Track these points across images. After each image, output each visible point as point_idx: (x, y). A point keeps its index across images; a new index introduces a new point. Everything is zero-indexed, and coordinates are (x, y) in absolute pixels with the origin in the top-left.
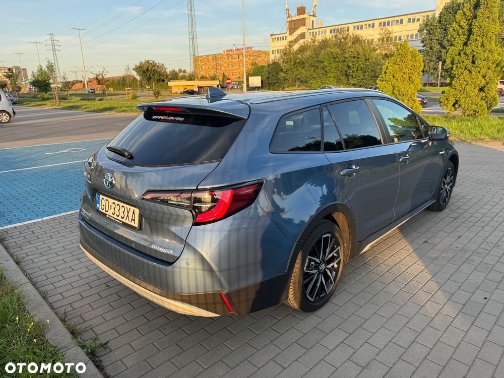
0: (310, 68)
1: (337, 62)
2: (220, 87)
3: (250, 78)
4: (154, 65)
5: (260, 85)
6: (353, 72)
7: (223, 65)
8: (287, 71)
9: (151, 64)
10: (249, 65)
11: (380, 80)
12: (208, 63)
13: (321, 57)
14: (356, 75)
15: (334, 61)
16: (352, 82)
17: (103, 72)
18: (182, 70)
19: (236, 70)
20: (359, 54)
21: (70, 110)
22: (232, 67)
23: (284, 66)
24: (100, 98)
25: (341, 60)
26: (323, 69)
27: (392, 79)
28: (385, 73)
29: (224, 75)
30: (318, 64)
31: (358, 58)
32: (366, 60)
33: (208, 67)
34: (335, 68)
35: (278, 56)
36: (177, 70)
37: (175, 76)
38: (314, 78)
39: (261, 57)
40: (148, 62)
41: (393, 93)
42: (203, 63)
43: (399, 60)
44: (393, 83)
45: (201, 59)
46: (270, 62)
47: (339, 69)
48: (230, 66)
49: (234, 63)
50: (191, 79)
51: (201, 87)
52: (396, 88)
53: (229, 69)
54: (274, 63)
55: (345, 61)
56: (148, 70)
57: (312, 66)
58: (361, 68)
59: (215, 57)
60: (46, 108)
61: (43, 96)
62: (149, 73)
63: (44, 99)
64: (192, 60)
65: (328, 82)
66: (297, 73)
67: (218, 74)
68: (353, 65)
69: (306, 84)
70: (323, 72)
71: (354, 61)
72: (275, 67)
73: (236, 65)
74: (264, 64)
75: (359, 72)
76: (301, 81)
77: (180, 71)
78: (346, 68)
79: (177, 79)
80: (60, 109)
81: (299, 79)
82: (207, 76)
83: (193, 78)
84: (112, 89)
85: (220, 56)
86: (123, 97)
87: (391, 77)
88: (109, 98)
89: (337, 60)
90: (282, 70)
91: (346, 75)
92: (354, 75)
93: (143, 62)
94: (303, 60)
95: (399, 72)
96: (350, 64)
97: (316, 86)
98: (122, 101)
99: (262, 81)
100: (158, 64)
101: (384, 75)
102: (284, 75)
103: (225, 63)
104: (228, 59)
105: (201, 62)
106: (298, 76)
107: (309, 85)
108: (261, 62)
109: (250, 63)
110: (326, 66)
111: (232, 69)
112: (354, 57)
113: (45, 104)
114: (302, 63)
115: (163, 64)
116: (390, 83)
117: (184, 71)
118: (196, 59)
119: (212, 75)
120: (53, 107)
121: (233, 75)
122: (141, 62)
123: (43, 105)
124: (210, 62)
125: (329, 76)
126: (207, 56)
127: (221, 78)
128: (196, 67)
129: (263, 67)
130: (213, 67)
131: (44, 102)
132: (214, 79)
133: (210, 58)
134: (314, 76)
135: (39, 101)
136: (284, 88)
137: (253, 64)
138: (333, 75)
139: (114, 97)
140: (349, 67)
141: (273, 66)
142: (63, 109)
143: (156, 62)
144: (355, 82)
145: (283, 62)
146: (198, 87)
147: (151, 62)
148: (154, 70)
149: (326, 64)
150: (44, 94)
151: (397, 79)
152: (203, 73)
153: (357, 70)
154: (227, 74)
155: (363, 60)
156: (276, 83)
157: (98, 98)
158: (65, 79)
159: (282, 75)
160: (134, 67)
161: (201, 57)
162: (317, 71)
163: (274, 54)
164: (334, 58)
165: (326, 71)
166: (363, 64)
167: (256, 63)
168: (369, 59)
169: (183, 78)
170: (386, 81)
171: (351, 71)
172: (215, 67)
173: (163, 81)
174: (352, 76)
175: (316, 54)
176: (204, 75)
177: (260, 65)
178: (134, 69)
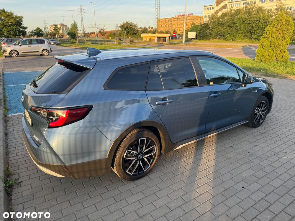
0: (227, 27)
1: (245, 24)
2: (170, 38)
3: (189, 33)
4: (131, 24)
5: (195, 37)
6: (255, 30)
7: (174, 25)
8: (212, 29)
9: (129, 24)
10: (190, 25)
11: (263, 37)
12: (166, 23)
13: (235, 20)
14: (257, 33)
15: (243, 23)
16: (254, 37)
17: (104, 28)
18: (151, 27)
19: (182, 27)
20: (260, 19)
21: (83, 49)
22: (180, 26)
23: (210, 26)
24: (101, 43)
25: (248, 23)
26: (236, 28)
27: (271, 37)
28: (267, 33)
29: (174, 30)
30: (232, 25)
31: (260, 21)
32: (264, 23)
33: (165, 25)
34: (244, 28)
35: (208, 19)
36: (147, 27)
37: (145, 31)
38: (229, 34)
39: (197, 20)
40: (128, 22)
41: (270, 46)
42: (163, 23)
43: (276, 24)
44: (271, 40)
45: (162, 20)
46: (203, 23)
47: (246, 28)
48: (179, 25)
49: (188, 23)
50: (154, 33)
51: (160, 38)
52: (273, 43)
53: (177, 27)
54: (205, 24)
55: (250, 23)
56: (127, 27)
57: (229, 26)
58: (261, 28)
59: (170, 19)
60: (72, 48)
61: (72, 41)
62: (128, 29)
63: (73, 43)
64: (156, 21)
65: (238, 36)
66: (219, 30)
67: (171, 30)
68: (256, 26)
69: (224, 37)
70: (235, 30)
71: (256, 23)
72: (205, 26)
73: (182, 25)
74: (199, 24)
75: (259, 30)
76: (221, 35)
77: (149, 27)
78: (251, 28)
79: (147, 33)
80: (78, 49)
81: (219, 34)
82: (164, 31)
83: (155, 32)
84: (110, 38)
85: (173, 19)
86: (114, 43)
87: (270, 36)
88: (106, 43)
89: (245, 22)
90: (209, 28)
91: (251, 32)
92: (256, 32)
93: (125, 22)
94: (223, 22)
95: (276, 32)
96: (254, 25)
97: (230, 39)
98: (113, 45)
99: (196, 35)
100: (133, 24)
101: (265, 34)
102: (210, 31)
103: (176, 23)
104: (178, 21)
105: (162, 22)
106: (219, 32)
107: (225, 38)
108: (197, 23)
109: (191, 23)
110: (238, 26)
111: (179, 27)
112: (257, 21)
113: (72, 46)
114: (222, 24)
115: (136, 24)
116: (269, 39)
117: (152, 28)
118: (158, 21)
119: (167, 30)
120: (75, 48)
121: (180, 31)
122: (124, 23)
123: (71, 46)
124: (167, 22)
125: (239, 33)
126: (165, 19)
127: (172, 32)
128: (158, 25)
129: (198, 26)
130: (168, 25)
131: (72, 45)
132: (168, 33)
133: (167, 20)
134: (229, 32)
135: (70, 44)
136: (209, 39)
137: (192, 24)
138: (242, 32)
139: (109, 43)
140: (253, 27)
141: (204, 25)
142: (80, 49)
143: (133, 23)
144: (256, 37)
145: (211, 23)
146: (158, 38)
147: (129, 23)
148: (131, 28)
149: (237, 25)
150: (73, 40)
151: (274, 37)
152: (162, 29)
153: (258, 29)
154: (176, 30)
155: (263, 22)
156: (205, 36)
157: (100, 43)
158: (84, 32)
159: (209, 31)
160: (120, 26)
161: (161, 19)
162: (231, 29)
163: (205, 19)
164: (243, 21)
165: (237, 29)
166: (262, 25)
167: (194, 24)
168: (267, 22)
169: (150, 32)
170: (266, 38)
171: (254, 30)
172: (169, 25)
173: (136, 34)
174: (254, 33)
175: (232, 19)
176: (162, 30)
177: (196, 25)
178: (120, 27)
